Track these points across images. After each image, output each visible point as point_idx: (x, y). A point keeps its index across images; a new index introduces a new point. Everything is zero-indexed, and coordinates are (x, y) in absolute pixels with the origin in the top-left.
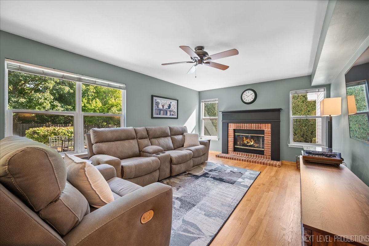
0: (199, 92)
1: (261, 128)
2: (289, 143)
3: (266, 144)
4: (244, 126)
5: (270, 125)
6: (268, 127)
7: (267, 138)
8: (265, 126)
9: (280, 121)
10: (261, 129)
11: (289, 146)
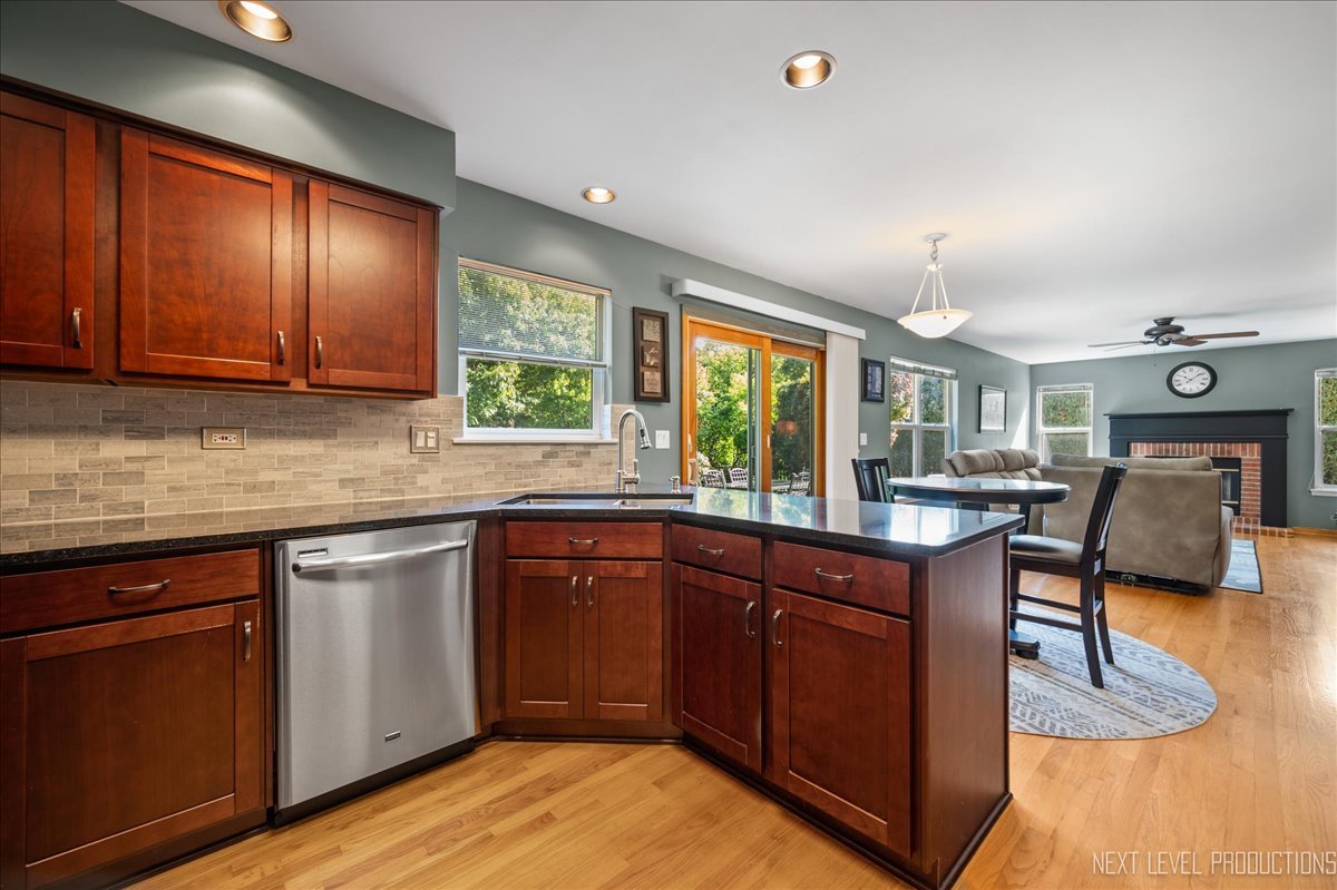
0: (1031, 366)
1: (1229, 452)
2: (1313, 487)
3: (1246, 490)
4: (1181, 448)
5: (1256, 447)
6: (1252, 452)
7: (1249, 475)
8: (1244, 449)
9: (1286, 439)
10: (1233, 456)
11: (1313, 494)
